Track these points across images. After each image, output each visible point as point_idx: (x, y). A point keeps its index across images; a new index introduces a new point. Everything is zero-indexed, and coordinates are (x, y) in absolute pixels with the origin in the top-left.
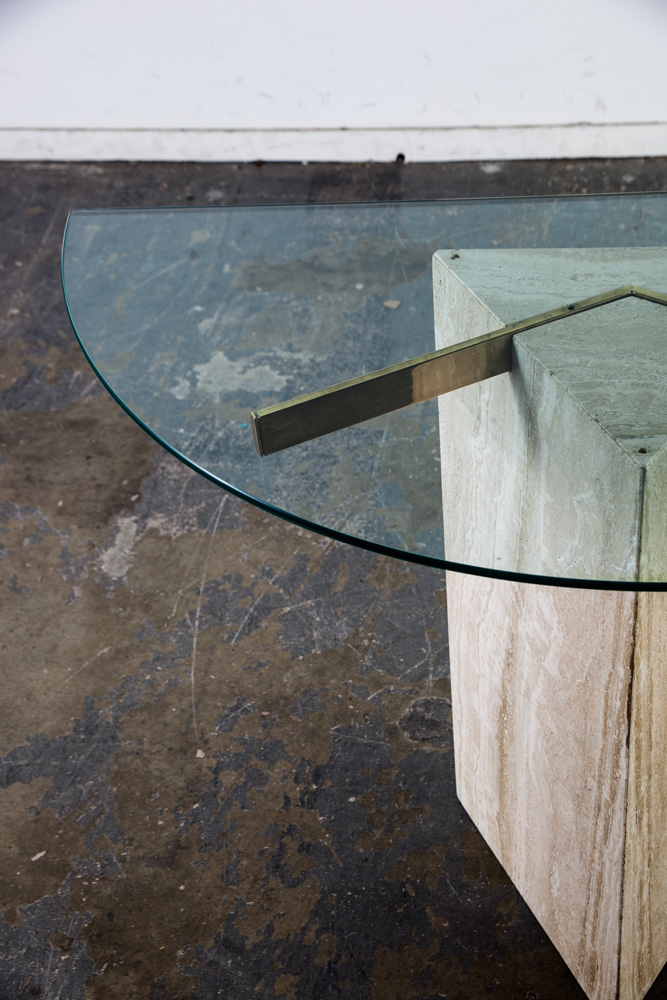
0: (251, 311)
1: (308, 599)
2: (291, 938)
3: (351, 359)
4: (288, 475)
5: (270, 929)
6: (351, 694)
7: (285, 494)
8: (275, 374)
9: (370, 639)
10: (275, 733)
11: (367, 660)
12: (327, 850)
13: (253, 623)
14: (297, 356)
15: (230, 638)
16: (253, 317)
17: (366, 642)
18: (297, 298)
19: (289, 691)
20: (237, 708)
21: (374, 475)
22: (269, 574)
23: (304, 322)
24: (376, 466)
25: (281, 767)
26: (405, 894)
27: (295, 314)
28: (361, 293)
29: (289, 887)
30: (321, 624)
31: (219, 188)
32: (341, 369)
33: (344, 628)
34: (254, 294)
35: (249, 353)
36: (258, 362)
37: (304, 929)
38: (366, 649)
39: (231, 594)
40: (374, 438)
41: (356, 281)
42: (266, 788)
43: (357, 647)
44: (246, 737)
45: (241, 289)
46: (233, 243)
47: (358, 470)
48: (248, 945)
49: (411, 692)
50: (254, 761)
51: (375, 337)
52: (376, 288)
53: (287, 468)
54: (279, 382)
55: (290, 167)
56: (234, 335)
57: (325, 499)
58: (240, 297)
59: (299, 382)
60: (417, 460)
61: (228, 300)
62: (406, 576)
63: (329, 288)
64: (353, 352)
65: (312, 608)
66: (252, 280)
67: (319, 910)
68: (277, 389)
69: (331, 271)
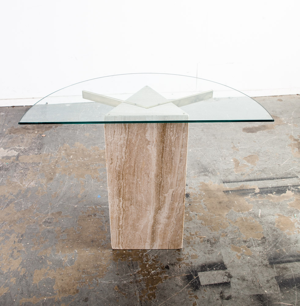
0: (10, 139)
1: (21, 199)
2: (15, 270)
3: (34, 147)
4: (18, 173)
5: (10, 269)
6: (31, 218)
7: (16, 177)
8: (15, 152)
9: (36, 206)
10: (12, 228)
11: (35, 211)
12: (24, 251)
13: (8, 205)
14: (20, 148)
15: (2, 209)
16: (10, 140)
17: (35, 207)
18: (21, 135)
19: (16, 219)
20: (3, 223)
21: (38, 172)
22: (12, 194)
23: (23, 140)
24: (38, 170)
25: (13, 235)
26: (42, 258)
27: (21, 139)
28: (36, 134)
29: (15, 260)
30: (24, 204)
31: (3, 112)
32: (31, 150)
33: (30, 204)
34: (11, 135)
35: (9, 148)
36: (11, 149)
37: (18, 268)
38: (35, 208)
39: (2, 199)
40: (38, 164)
41: (35, 131)
42: (10, 240)
43: (33, 208)
44: (5, 229)
45: (8, 134)
46: (6, 124)
47: (34, 171)
48: (4, 273)
49: (45, 216)
50: (7, 234)
51: (39, 142)
52: (40, 132)
53: (17, 172)
54: (16, 154)
55: (21, 107)
56: (5, 144)
57: (26, 178)
58: (7, 136)
59: (21, 153)
60: (48, 168)
61: (4, 137)
62: (45, 192)
63: (29, 133)
64: (34, 146)
65: (22, 201)
66: (10, 132)
67: (22, 263)
68: (16, 155)
69: (30, 129)
